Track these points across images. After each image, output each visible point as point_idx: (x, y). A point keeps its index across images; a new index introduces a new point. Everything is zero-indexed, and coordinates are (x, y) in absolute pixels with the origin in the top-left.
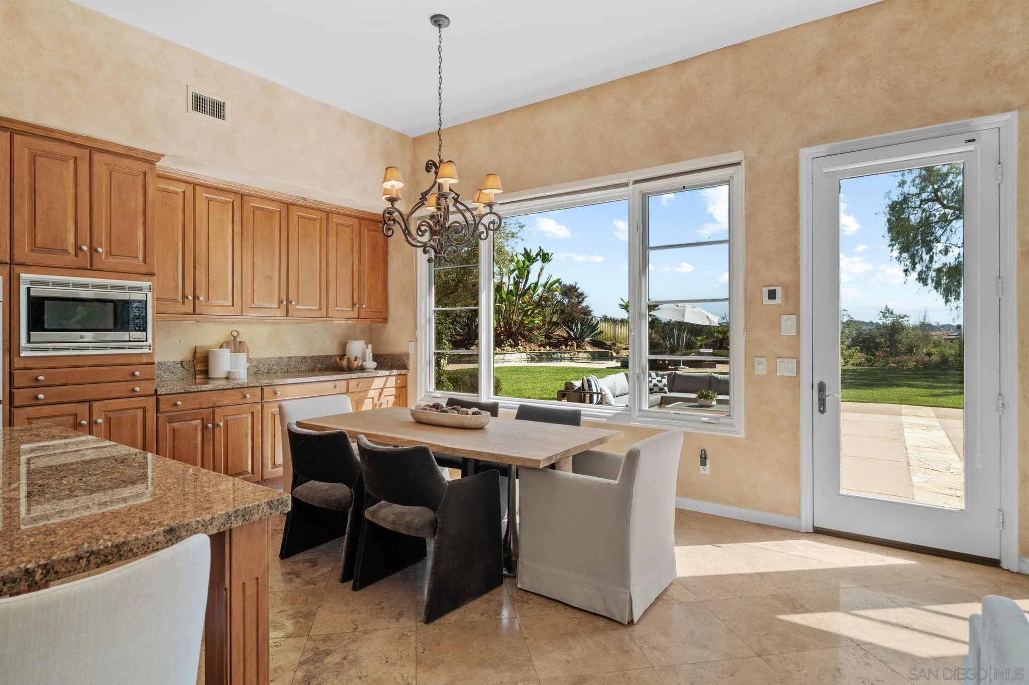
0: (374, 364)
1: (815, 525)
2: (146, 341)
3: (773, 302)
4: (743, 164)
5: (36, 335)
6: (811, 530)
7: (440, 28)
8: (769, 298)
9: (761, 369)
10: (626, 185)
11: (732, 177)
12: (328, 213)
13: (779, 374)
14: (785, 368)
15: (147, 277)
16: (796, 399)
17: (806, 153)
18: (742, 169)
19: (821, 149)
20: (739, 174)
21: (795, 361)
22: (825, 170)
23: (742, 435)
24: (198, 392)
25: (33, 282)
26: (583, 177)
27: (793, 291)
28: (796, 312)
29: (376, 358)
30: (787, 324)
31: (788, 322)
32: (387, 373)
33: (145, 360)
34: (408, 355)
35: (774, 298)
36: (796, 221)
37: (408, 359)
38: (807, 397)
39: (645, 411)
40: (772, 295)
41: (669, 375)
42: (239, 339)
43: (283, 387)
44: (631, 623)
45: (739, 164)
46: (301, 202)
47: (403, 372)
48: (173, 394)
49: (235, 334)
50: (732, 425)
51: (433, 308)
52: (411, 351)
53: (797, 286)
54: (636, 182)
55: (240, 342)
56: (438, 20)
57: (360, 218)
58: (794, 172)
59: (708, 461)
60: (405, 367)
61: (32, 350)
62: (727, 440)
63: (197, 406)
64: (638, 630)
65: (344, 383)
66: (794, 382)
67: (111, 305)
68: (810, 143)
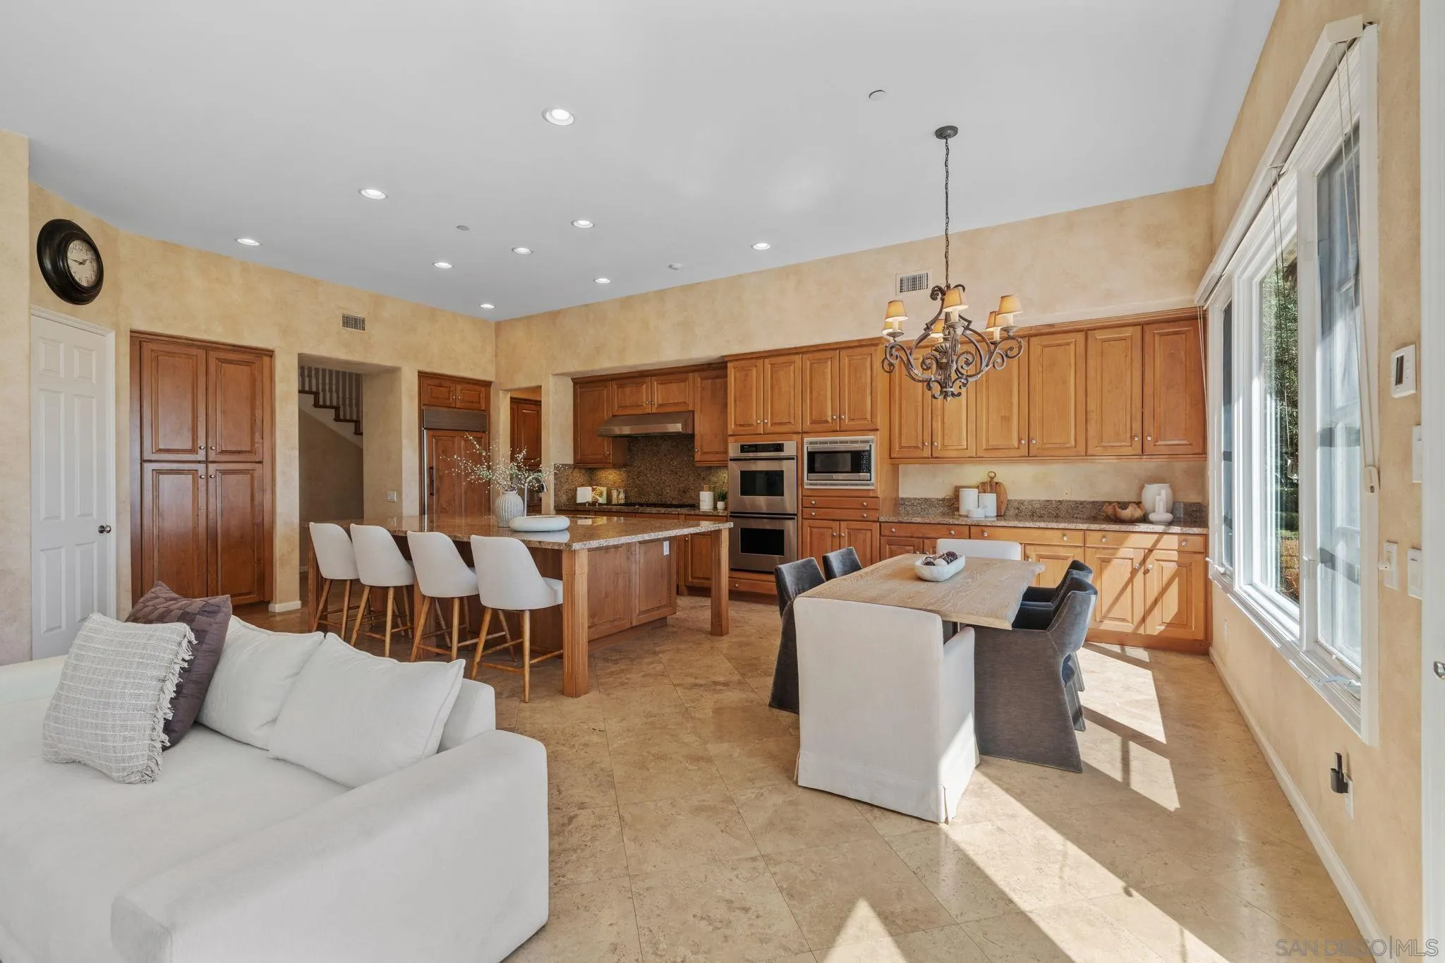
0: (1167, 517)
2: (870, 480)
5: (813, 475)
12: (1087, 332)
15: (873, 433)
24: (908, 523)
25: (811, 443)
29: (1172, 508)
33: (871, 494)
42: (995, 480)
43: (992, 529)
48: (890, 522)
49: (993, 475)
55: (997, 483)
57: (1144, 324)
61: (811, 484)
63: (909, 535)
65: (1081, 533)
67: (849, 455)
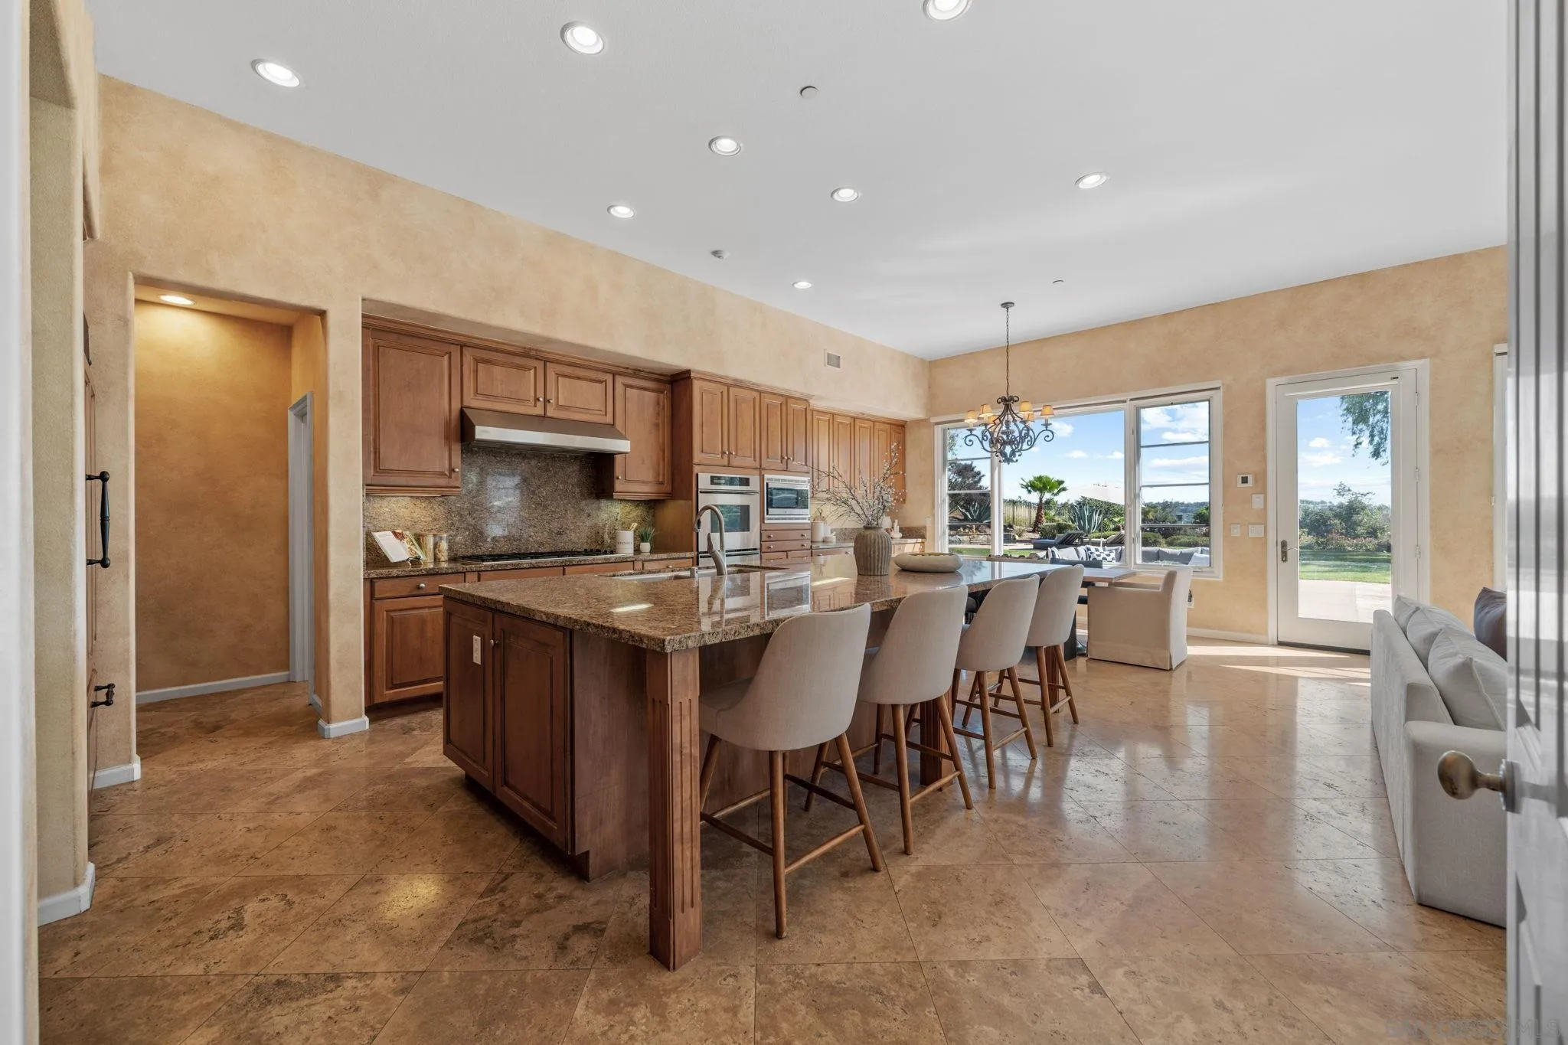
0: (900, 535)
1: (1279, 640)
2: (808, 515)
3: (1245, 485)
4: (1221, 388)
5: (772, 511)
6: (1276, 643)
7: (1007, 308)
8: (1243, 483)
9: (1236, 532)
10: (1125, 401)
11: (1212, 397)
12: (874, 421)
13: (1250, 535)
14: (1255, 532)
15: (807, 475)
16: (1264, 555)
17: (1271, 383)
18: (1220, 393)
19: (1282, 380)
20: (1217, 396)
21: (1263, 526)
22: (1287, 395)
23: (1221, 579)
25: (769, 480)
26: (1088, 395)
27: (1261, 478)
28: (1264, 491)
29: (901, 530)
30: (1257, 501)
31: (1258, 500)
32: (915, 540)
33: (807, 527)
34: (925, 528)
35: (1247, 482)
36: (1264, 429)
37: (926, 531)
38: (1273, 552)
39: (1139, 565)
40: (1245, 480)
41: (1116, 550)
44: (1171, 669)
45: (1219, 388)
46: (860, 416)
47: (923, 540)
50: (1213, 572)
51: (947, 491)
52: (928, 525)
53: (1265, 473)
54: (1132, 400)
56: (1006, 305)
57: (890, 424)
58: (1262, 396)
59: (1193, 599)
60: (923, 537)
61: (769, 519)
62: (1208, 583)
64: (1175, 674)
66: (1263, 541)
68: (1274, 375)
